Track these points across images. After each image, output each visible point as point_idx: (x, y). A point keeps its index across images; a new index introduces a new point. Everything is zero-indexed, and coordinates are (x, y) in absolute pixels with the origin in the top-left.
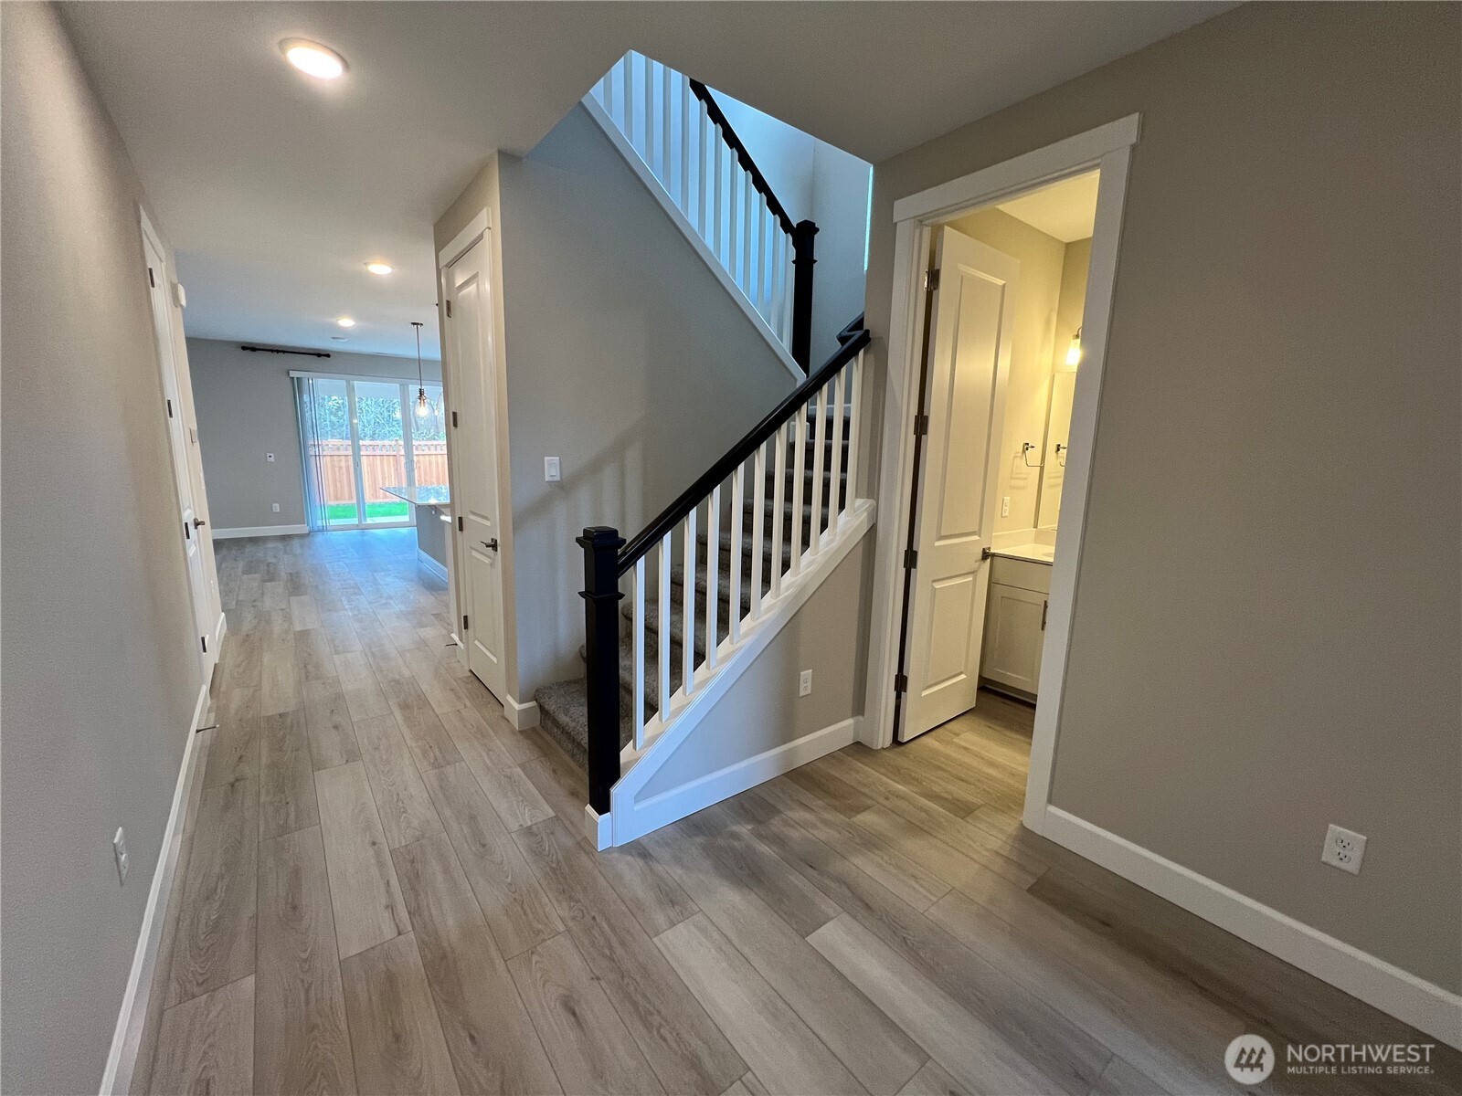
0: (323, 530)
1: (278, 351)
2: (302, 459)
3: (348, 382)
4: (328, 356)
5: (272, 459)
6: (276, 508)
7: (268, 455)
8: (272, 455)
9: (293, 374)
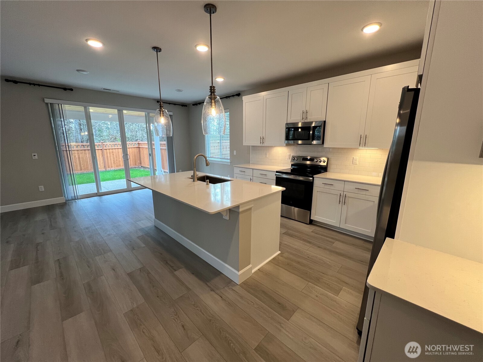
0: (76, 198)
1: (34, 85)
2: (57, 156)
3: (85, 108)
4: (72, 90)
5: (36, 157)
6: (42, 188)
7: (33, 154)
8: (36, 154)
9: (47, 101)
